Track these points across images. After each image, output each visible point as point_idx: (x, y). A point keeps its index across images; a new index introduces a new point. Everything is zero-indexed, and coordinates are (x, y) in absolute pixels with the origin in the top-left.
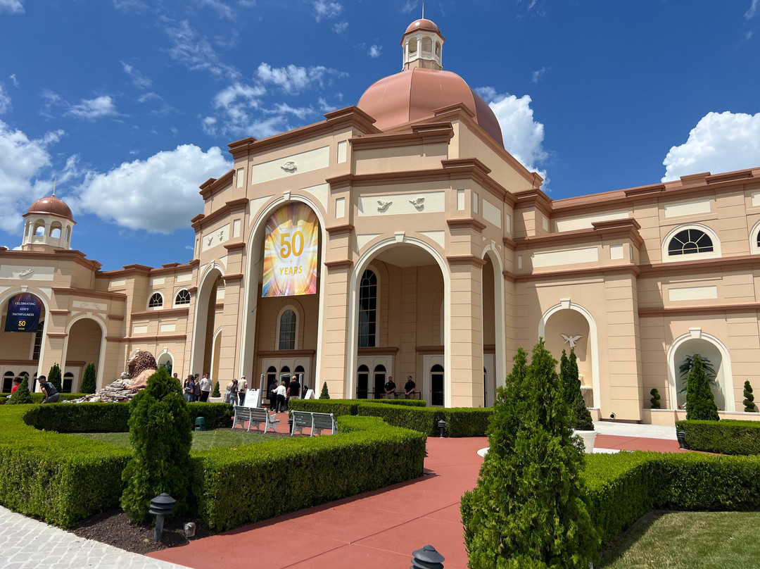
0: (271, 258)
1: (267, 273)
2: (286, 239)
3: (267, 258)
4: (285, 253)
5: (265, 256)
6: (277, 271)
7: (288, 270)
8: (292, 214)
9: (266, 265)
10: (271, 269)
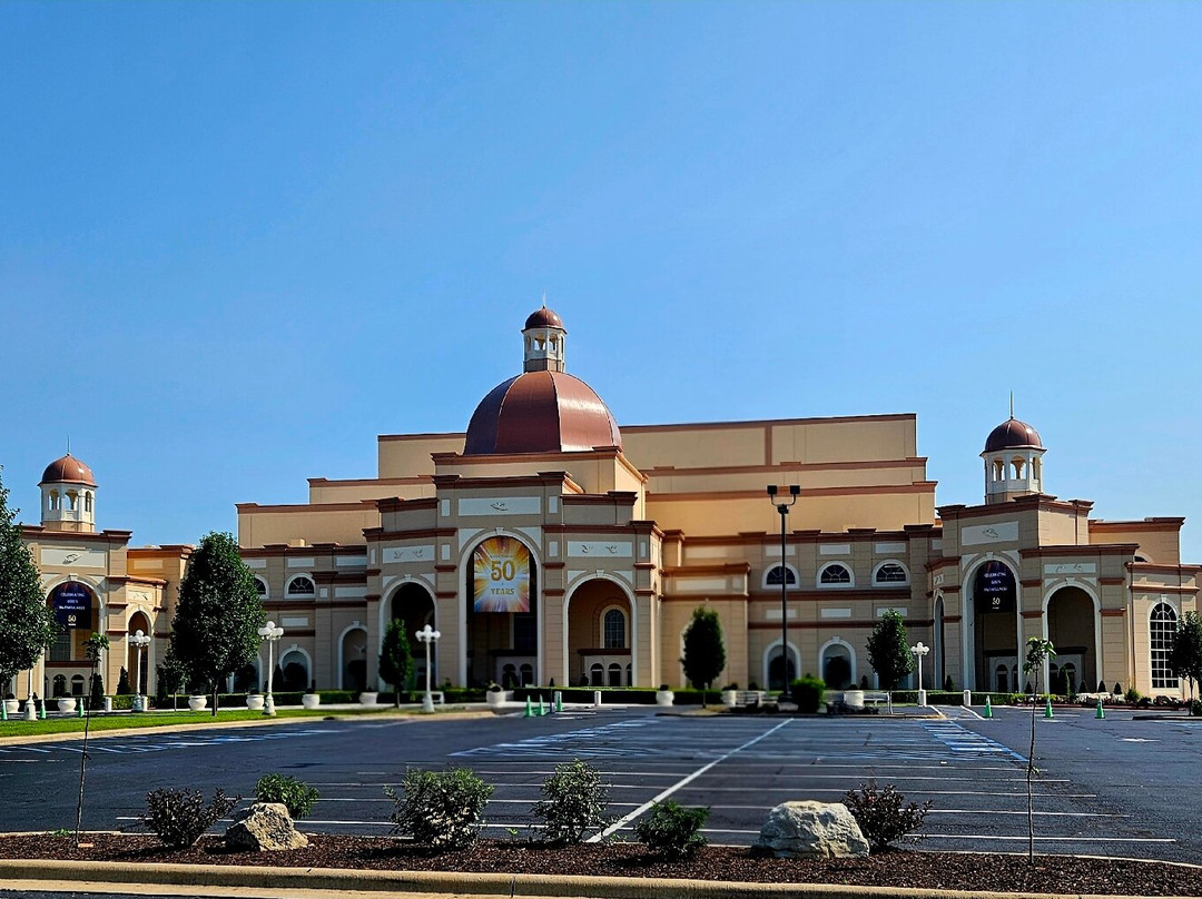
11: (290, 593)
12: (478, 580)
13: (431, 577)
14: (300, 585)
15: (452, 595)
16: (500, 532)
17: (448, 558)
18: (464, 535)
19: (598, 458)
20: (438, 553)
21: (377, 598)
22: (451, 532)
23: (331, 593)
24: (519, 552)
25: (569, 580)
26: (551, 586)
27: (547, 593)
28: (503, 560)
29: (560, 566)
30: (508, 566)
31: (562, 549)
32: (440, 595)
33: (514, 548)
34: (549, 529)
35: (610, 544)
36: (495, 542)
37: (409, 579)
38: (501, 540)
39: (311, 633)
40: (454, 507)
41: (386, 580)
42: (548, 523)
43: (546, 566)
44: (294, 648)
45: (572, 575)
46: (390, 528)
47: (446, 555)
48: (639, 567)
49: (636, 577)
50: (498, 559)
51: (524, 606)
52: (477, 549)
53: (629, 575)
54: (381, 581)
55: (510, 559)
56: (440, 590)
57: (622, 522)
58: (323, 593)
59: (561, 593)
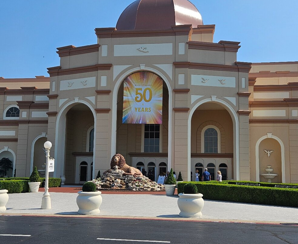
0: (129, 102)
1: (126, 109)
2: (139, 92)
3: (125, 101)
4: (138, 99)
5: (124, 100)
6: (133, 109)
7: (141, 110)
8: (144, 77)
9: (124, 105)
10: (129, 107)
11: (7, 116)
12: (126, 102)
13: (92, 99)
14: (13, 112)
15: (107, 111)
16: (143, 68)
17: (105, 85)
18: (117, 70)
19: (201, 33)
20: (98, 81)
21: (55, 114)
22: (108, 67)
23: (29, 114)
24: (156, 81)
25: (192, 101)
26: (179, 105)
27: (176, 110)
28: (144, 88)
29: (186, 91)
30: (148, 91)
31: (187, 79)
32: (98, 111)
33: (152, 79)
34: (178, 65)
35: (220, 78)
36: (138, 75)
37: (77, 100)
38: (143, 74)
39: (16, 140)
40: (111, 50)
41: (61, 101)
42: (177, 61)
43: (176, 91)
44: (6, 149)
45: (194, 98)
46: (66, 67)
47: (104, 83)
48: (240, 95)
49: (238, 102)
50: (140, 87)
51: (158, 120)
52: (126, 79)
53: (233, 100)
54: (58, 103)
55: (149, 87)
56: (99, 107)
57: (229, 63)
58: (24, 114)
59: (186, 110)
